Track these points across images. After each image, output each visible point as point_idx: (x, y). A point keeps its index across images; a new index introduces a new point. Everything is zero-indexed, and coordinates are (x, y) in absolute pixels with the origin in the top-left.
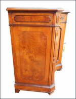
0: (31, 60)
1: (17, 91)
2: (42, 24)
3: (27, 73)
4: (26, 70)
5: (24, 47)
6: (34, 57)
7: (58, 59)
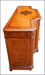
0: (19, 54)
1: (11, 70)
2: (24, 37)
3: (16, 60)
4: (16, 59)
5: (14, 48)
6: (20, 52)
7: (35, 46)
